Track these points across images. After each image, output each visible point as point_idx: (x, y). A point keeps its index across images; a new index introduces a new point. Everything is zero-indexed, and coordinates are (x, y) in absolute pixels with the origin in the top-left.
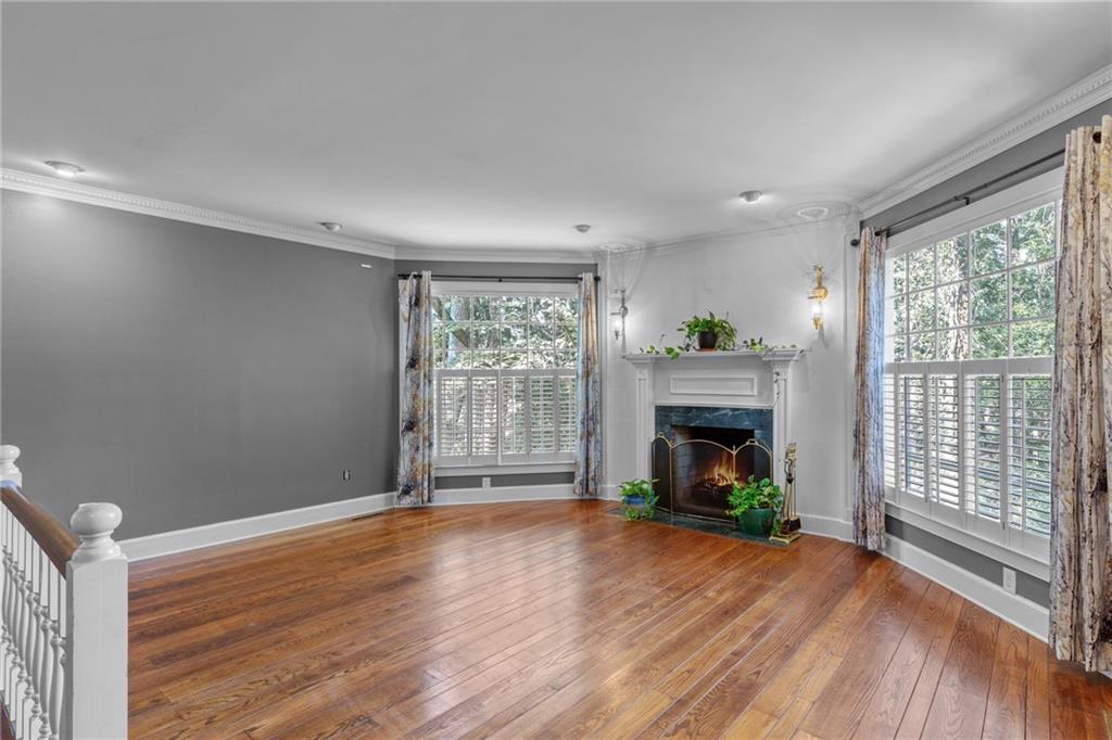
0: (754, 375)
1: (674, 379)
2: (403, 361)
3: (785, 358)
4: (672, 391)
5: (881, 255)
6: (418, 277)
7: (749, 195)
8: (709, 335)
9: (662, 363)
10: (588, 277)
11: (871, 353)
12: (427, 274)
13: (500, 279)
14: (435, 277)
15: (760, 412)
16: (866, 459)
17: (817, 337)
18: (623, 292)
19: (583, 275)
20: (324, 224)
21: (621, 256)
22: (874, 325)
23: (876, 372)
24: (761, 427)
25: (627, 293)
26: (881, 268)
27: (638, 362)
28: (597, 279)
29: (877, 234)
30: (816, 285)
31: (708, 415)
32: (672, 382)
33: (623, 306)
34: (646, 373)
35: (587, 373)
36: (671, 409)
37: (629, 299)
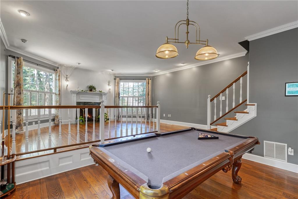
0: (98, 97)
3: (105, 94)
4: (81, 99)
7: (112, 70)
8: (92, 89)
9: (78, 93)
10: (58, 70)
13: (38, 65)
15: (98, 103)
25: (68, 76)
27: (73, 92)
30: (108, 84)
31: (89, 104)
32: (81, 97)
33: (67, 78)
34: (75, 95)
35: (59, 94)
36: (80, 103)
37: (69, 78)
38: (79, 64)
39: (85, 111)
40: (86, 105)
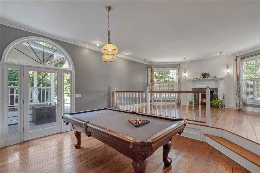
0: (214, 82)
1: (197, 84)
2: (149, 81)
3: (221, 79)
4: (196, 85)
5: (242, 62)
6: (152, 67)
7: (220, 53)
8: (205, 76)
9: (193, 81)
10: (178, 67)
11: (241, 77)
12: (153, 67)
13: (164, 67)
14: (154, 67)
15: (216, 88)
16: (240, 94)
17: (227, 75)
18: (185, 69)
19: (178, 66)
20: (145, 59)
21: (185, 63)
22: (241, 73)
23: (242, 81)
24: (216, 91)
25: (186, 69)
26: (242, 64)
27: (189, 81)
28: (180, 67)
29: (241, 58)
30: (227, 67)
31: (204, 89)
32: (196, 84)
33: (185, 71)
34: (191, 83)
35: (179, 83)
36: (196, 89)
37: (186, 70)
38: (185, 59)
39: (198, 95)
40: (201, 90)
